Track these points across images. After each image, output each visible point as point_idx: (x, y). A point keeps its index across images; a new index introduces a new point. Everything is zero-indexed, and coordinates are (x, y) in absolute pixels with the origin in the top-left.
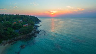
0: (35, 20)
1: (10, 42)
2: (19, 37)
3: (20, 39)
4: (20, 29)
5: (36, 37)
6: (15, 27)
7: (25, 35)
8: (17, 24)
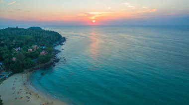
0: (55, 38)
1: (30, 71)
2: (37, 66)
3: (39, 68)
4: (37, 58)
5: (54, 66)
6: (32, 57)
7: (43, 65)
8: (33, 53)
